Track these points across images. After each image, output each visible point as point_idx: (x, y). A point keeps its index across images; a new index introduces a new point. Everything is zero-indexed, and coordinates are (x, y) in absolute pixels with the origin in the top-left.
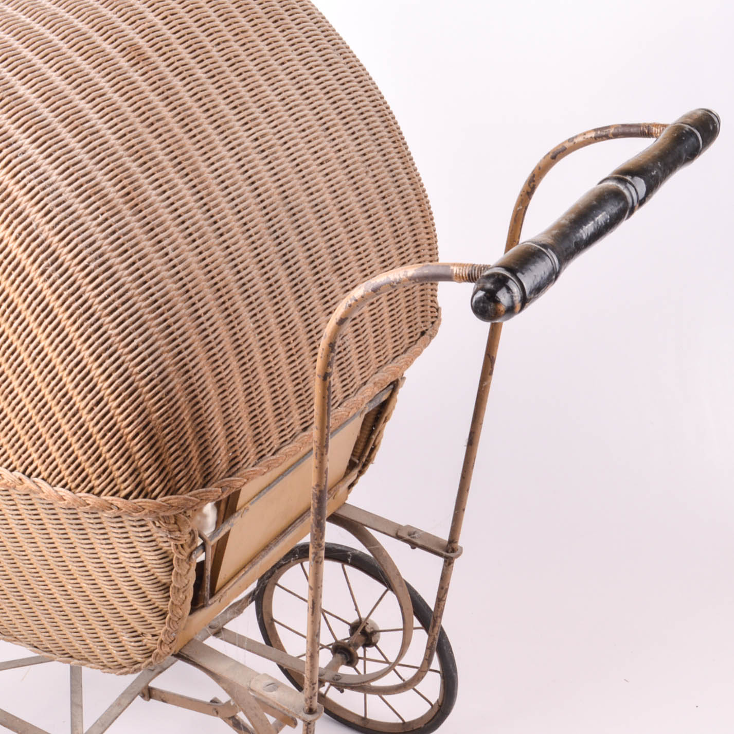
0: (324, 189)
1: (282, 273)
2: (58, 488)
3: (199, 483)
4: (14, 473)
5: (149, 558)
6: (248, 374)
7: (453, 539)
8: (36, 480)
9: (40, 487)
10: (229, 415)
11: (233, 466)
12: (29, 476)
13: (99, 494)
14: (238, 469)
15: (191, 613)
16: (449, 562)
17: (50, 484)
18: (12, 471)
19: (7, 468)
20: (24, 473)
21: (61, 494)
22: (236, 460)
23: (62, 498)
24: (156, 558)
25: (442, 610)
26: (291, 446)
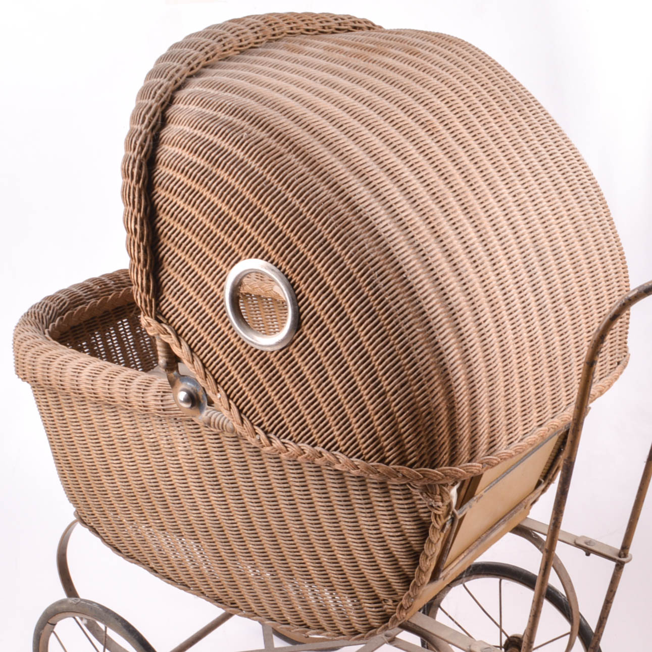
0: (560, 238)
1: (531, 298)
2: (353, 459)
3: (466, 459)
4: (316, 448)
5: (408, 527)
6: (507, 374)
7: (625, 547)
8: (335, 453)
9: (338, 459)
10: (494, 404)
11: (491, 447)
12: (328, 450)
13: (388, 464)
14: (495, 450)
15: (429, 583)
16: (620, 566)
17: (347, 456)
18: (314, 446)
19: (309, 444)
20: (324, 447)
21: (356, 463)
22: (494, 443)
23: (356, 467)
24: (415, 527)
25: (609, 612)
26: (532, 436)
